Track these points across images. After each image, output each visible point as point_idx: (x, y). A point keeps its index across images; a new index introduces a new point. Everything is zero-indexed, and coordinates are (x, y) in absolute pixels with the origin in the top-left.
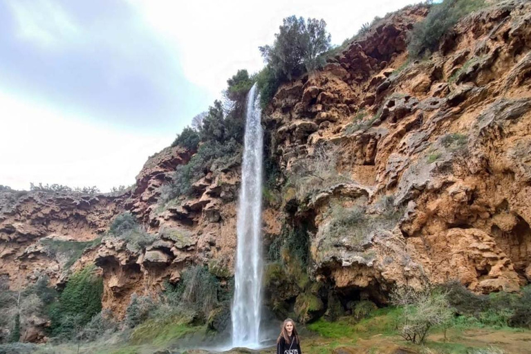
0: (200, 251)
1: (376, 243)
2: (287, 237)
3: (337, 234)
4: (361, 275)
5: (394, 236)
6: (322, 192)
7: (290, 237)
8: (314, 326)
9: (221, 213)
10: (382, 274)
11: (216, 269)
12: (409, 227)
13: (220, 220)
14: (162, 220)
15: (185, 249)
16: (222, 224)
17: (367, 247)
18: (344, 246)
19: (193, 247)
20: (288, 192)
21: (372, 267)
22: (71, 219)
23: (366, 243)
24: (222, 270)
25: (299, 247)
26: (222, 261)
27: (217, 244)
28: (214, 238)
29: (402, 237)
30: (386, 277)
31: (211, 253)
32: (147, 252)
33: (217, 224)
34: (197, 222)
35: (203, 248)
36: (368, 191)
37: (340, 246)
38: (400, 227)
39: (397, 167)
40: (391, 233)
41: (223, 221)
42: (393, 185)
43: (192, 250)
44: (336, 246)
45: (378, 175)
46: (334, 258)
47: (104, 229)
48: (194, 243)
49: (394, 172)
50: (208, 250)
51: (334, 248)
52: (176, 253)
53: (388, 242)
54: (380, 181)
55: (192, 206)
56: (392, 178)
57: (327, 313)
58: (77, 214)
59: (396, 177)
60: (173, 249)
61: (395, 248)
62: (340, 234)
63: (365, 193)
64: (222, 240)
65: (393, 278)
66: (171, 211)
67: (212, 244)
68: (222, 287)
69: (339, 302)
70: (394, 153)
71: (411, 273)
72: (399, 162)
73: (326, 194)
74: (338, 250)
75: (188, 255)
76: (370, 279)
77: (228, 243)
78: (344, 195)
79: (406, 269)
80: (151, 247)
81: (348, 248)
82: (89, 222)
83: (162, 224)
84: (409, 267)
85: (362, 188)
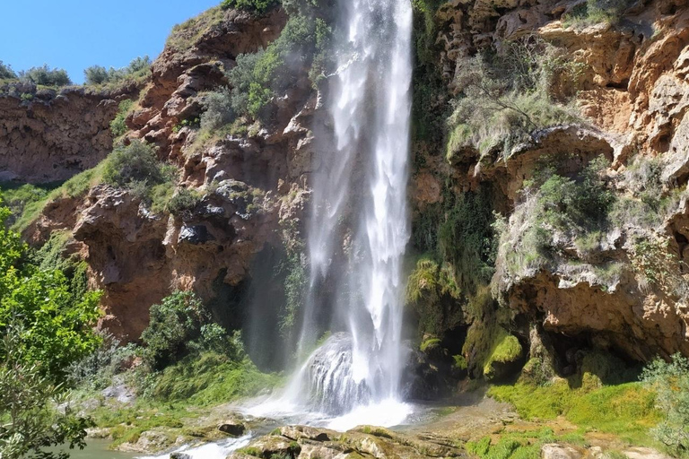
1: (624, 251)
2: (450, 208)
4: (595, 307)
7: (456, 207)
17: (607, 257)
18: (563, 251)
22: (15, 136)
23: (606, 248)
36: (612, 144)
37: (556, 250)
38: (672, 225)
39: (670, 107)
40: (653, 235)
42: (662, 141)
45: (634, 115)
46: (545, 272)
47: (78, 158)
49: (664, 114)
54: (636, 126)
56: (661, 127)
58: (27, 128)
59: (668, 127)
70: (667, 77)
72: (676, 97)
81: (572, 255)
82: (50, 144)
85: (600, 138)
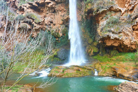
0: (46, 25)
1: (123, 32)
2: (83, 22)
3: (109, 27)
4: (116, 42)
5: (130, 30)
6: (104, 8)
8: (95, 57)
9: (55, 9)
10: (124, 43)
11: (54, 33)
12: (135, 27)
13: (54, 12)
14: (25, 8)
15: (39, 23)
16: (55, 14)
17: (120, 33)
18: (112, 31)
19: (42, 23)
20: (89, 5)
21: (121, 40)
23: (120, 31)
24: (56, 34)
25: (88, 27)
26: (56, 30)
27: (54, 23)
28: (52, 20)
29: (132, 30)
30: (125, 44)
31: (51, 26)
32: (21, 24)
33: (53, 14)
34: (43, 11)
35: (48, 24)
36: (122, 10)
37: (110, 31)
38: (132, 27)
39: (135, 3)
40: (129, 29)
41: (56, 12)
42: (132, 10)
43: (42, 24)
44: (109, 31)
45: (126, 4)
46: (108, 36)
48: (42, 21)
49: (133, 4)
50: (50, 25)
51: (108, 32)
52: (35, 25)
53: (127, 32)
54: (127, 7)
55: (41, 3)
56: (132, 7)
57: (100, 53)
59: (134, 7)
60: (34, 23)
61: (130, 34)
62: (110, 27)
63: (120, 11)
64: (56, 21)
65: (127, 44)
66: (30, 4)
67: (51, 22)
68: (57, 41)
69: (104, 50)
71: (133, 43)
72: (136, 1)
73: (106, 9)
74: (110, 33)
75: (40, 26)
76: (119, 44)
77: (59, 23)
78: (112, 10)
79: (132, 41)
80: (23, 21)
81: (113, 33)
83: (26, 10)
84: (133, 41)
85: (119, 9)
